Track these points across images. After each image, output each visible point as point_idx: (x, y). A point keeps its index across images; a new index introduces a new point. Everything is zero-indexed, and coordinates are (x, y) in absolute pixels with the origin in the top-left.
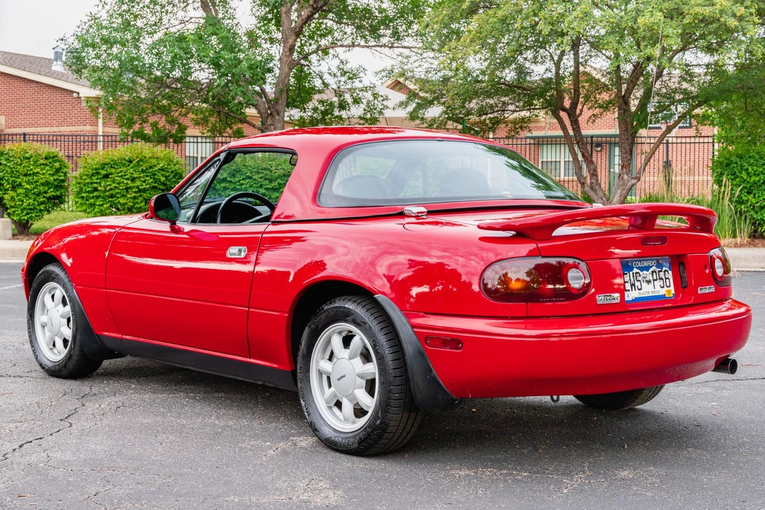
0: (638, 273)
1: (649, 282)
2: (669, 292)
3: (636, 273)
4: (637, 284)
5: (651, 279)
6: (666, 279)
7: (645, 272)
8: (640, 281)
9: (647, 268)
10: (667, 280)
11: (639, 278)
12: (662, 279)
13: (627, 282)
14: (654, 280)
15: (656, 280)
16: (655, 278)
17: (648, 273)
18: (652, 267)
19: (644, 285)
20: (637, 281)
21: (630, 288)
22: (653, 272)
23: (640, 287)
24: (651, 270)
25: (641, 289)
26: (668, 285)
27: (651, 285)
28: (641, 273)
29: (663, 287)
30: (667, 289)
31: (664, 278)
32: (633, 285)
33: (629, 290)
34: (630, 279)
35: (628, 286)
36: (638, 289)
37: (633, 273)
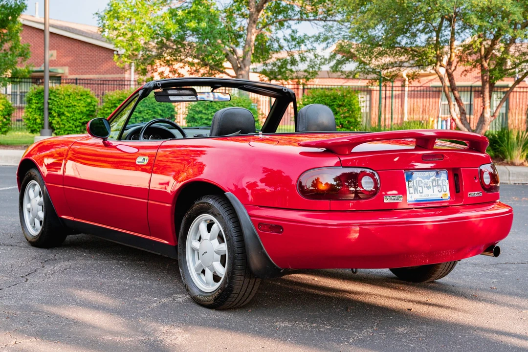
1: (429, 188)
2: (445, 195)
3: (420, 180)
4: (420, 189)
5: (431, 185)
6: (443, 185)
7: (426, 180)
8: (422, 187)
9: (428, 178)
10: (444, 187)
11: (422, 185)
12: (441, 186)
13: (411, 187)
14: (433, 187)
16: (434, 185)
17: (429, 181)
18: (432, 176)
19: (425, 190)
20: (419, 187)
21: (413, 191)
22: (433, 180)
23: (421, 191)
24: (432, 178)
25: (422, 193)
26: (445, 190)
27: (431, 190)
28: (423, 181)
29: (441, 192)
30: (444, 193)
31: (441, 185)
32: (416, 190)
33: (412, 193)
34: (414, 185)
35: (412, 190)
36: (420, 193)
37: (416, 181)
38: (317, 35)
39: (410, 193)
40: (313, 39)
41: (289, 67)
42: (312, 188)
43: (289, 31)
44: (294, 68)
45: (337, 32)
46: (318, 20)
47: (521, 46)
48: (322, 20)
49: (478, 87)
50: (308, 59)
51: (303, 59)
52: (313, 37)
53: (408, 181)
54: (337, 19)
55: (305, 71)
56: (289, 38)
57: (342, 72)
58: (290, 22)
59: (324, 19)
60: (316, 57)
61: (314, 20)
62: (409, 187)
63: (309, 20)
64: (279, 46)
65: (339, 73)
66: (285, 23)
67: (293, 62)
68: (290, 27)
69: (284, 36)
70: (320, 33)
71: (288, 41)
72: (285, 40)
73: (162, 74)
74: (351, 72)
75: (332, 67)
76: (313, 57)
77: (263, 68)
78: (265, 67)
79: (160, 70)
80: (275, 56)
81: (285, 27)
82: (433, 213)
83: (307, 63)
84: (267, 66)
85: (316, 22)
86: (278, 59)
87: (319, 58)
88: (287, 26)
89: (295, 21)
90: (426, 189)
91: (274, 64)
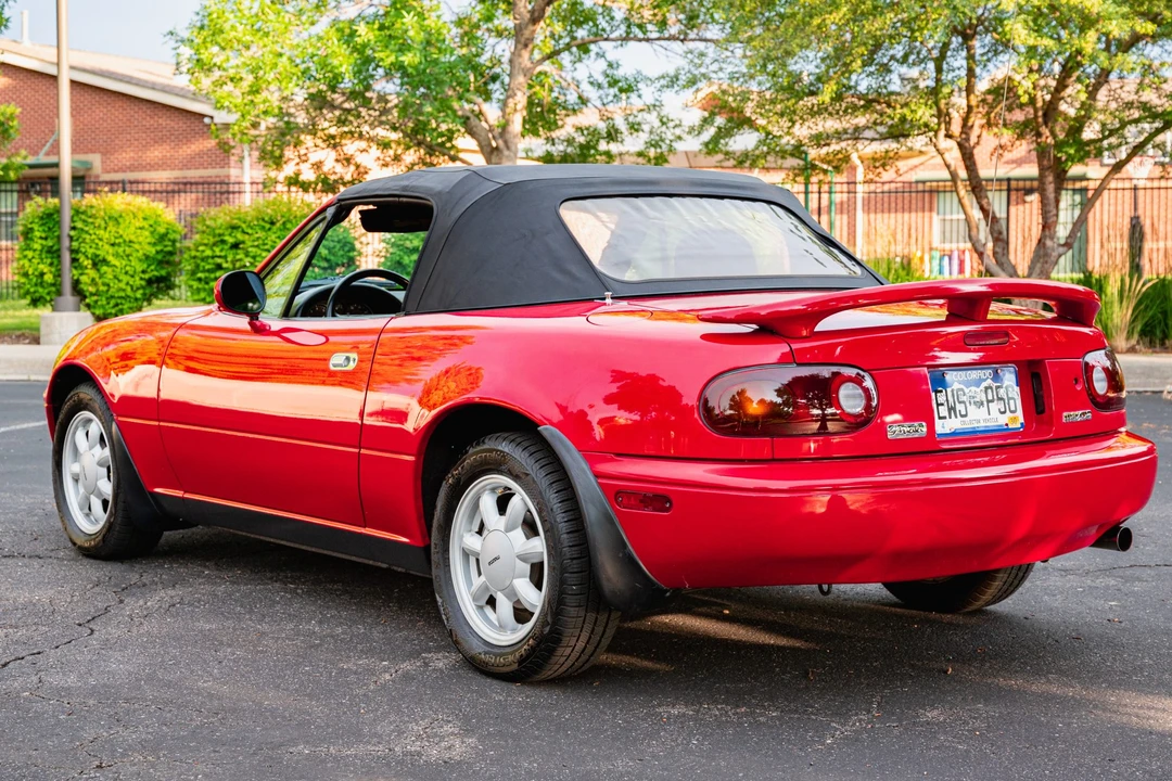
0: (962, 390)
1: (979, 404)
2: (1015, 419)
3: (959, 389)
4: (959, 407)
5: (984, 399)
6: (1009, 399)
7: (973, 389)
8: (964, 402)
9: (978, 383)
10: (1012, 402)
11: (964, 398)
12: (1004, 400)
13: (942, 404)
14: (988, 401)
15: (992, 401)
16: (990, 397)
17: (978, 390)
18: (985, 380)
19: (972, 409)
20: (960, 402)
21: (946, 414)
22: (986, 388)
23: (963, 413)
24: (985, 384)
25: (966, 416)
26: (1013, 408)
27: (984, 409)
28: (966, 390)
29: (1004, 412)
30: (1012, 415)
31: (1005, 397)
32: (951, 409)
33: (945, 418)
34: (947, 400)
35: (943, 411)
36: (962, 416)
37: (952, 391)
38: (672, 73)
39: (940, 418)
40: (663, 82)
41: (603, 146)
42: (732, 412)
43: (602, 65)
44: (614, 148)
45: (715, 67)
46: (668, 39)
47: (1121, 88)
48: (678, 39)
49: (1032, 179)
50: (646, 128)
51: (635, 128)
52: (663, 77)
53: (937, 392)
54: (709, 35)
55: (640, 154)
56: (601, 79)
57: (727, 153)
58: (603, 44)
59: (682, 37)
60: (663, 123)
61: (658, 39)
62: (938, 405)
63: (648, 40)
64: (580, 97)
65: (720, 156)
66: (592, 47)
67: (612, 135)
68: (603, 56)
69: (590, 76)
70: (678, 69)
71: (600, 86)
72: (591, 83)
73: (318, 166)
74: (746, 155)
75: (706, 144)
76: (657, 123)
77: (544, 148)
78: (549, 147)
79: (314, 157)
80: (571, 121)
81: (592, 54)
82: (986, 459)
83: (643, 137)
84: (553, 144)
85: (662, 43)
86: (579, 129)
87: (671, 124)
88: (597, 54)
89: (614, 43)
90: (973, 406)
91: (570, 141)
